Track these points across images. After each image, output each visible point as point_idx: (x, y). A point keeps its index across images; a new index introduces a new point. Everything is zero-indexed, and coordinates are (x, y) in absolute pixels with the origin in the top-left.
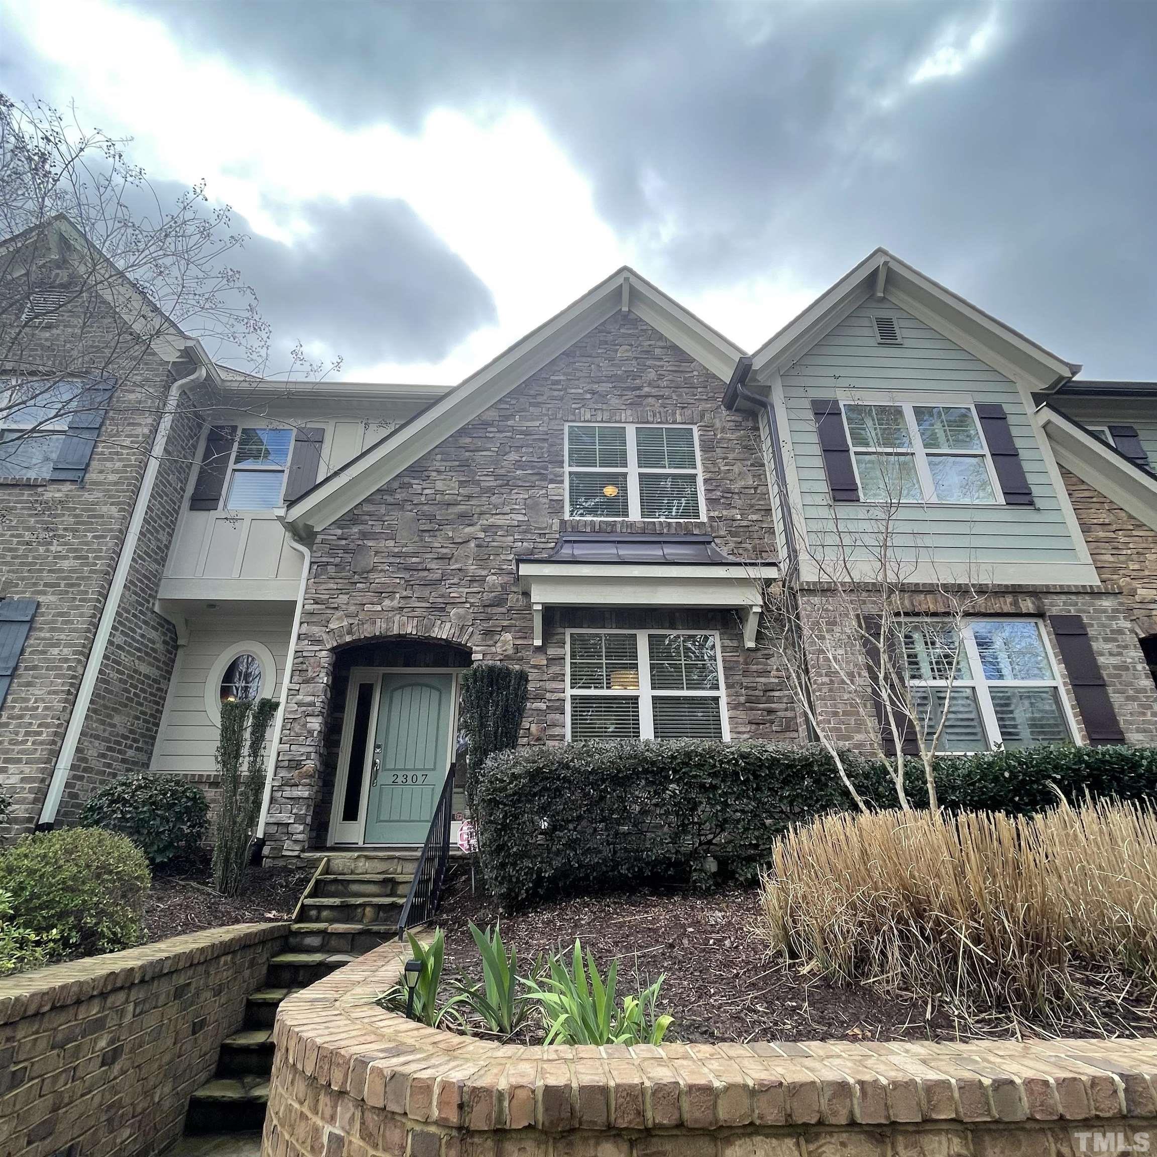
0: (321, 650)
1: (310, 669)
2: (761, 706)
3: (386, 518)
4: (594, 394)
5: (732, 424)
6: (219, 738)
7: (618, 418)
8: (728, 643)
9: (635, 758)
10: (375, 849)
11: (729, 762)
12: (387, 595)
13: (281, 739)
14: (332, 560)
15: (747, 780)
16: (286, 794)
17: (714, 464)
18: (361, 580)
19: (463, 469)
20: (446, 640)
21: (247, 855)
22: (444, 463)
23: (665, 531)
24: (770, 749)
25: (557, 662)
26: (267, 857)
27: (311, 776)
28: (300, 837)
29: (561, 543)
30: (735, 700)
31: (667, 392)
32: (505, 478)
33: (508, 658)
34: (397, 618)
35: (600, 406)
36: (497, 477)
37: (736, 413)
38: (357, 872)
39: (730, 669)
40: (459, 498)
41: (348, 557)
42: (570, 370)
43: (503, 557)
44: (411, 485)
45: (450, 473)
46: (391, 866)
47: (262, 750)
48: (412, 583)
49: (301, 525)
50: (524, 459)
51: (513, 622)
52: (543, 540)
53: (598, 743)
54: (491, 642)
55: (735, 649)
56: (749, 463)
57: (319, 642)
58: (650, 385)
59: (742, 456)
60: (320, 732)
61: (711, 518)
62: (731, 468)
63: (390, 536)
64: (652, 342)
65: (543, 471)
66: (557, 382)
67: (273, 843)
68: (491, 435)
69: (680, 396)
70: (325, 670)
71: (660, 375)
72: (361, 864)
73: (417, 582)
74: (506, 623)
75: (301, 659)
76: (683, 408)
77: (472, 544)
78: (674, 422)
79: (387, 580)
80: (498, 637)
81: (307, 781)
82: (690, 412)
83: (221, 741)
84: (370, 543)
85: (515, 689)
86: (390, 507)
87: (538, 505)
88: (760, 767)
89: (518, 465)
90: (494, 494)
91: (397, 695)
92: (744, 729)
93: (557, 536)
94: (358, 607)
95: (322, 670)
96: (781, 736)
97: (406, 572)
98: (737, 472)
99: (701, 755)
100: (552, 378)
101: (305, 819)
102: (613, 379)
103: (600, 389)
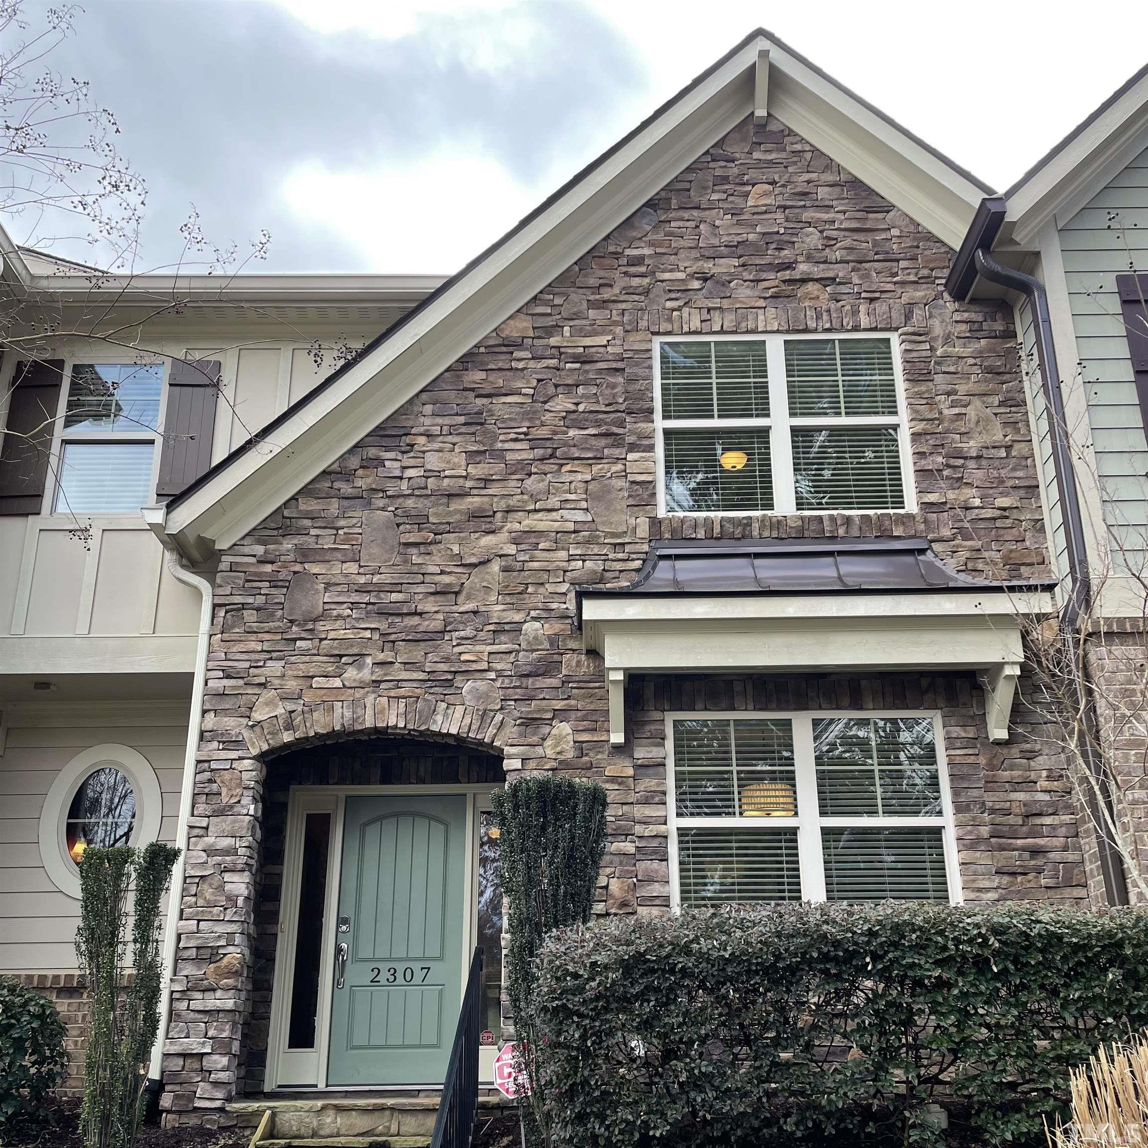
0: (241, 758)
1: (224, 791)
2: (1020, 842)
3: (342, 523)
4: (705, 280)
5: (964, 327)
6: (79, 911)
7: (751, 325)
8: (957, 731)
9: (805, 936)
10: (347, 1094)
11: (971, 941)
12: (351, 660)
13: (182, 911)
14: (250, 600)
15: (1004, 971)
16: (196, 1005)
17: (931, 403)
18: (304, 635)
19: (472, 429)
20: (456, 737)
21: (140, 1105)
22: (439, 420)
23: (841, 532)
24: (1045, 918)
25: (651, 771)
26: (168, 1112)
27: (236, 974)
28: (223, 1076)
29: (651, 561)
30: (970, 832)
31: (841, 271)
32: (548, 444)
33: (565, 765)
34: (370, 700)
35: (716, 303)
36: (535, 443)
37: (972, 307)
38: (322, 1133)
39: (962, 777)
40: (469, 484)
41: (279, 595)
42: (660, 236)
43: (550, 588)
44: (381, 462)
45: (450, 439)
46: (380, 1123)
47: (156, 933)
48: (392, 637)
49: (191, 537)
50: (581, 408)
51: (573, 702)
52: (621, 556)
53: (738, 911)
54: (535, 739)
55: (971, 742)
56: (996, 400)
57: (237, 743)
58: (809, 258)
59: (983, 388)
60: (247, 898)
61: (927, 506)
62: (963, 410)
63: (350, 555)
64: (813, 176)
65: (615, 430)
66: (638, 261)
67: (177, 1088)
68: (521, 365)
69: (866, 276)
70: (251, 793)
71: (829, 238)
72: (329, 1120)
73: (403, 636)
74: (559, 705)
75: (207, 775)
76: (872, 300)
77: (495, 567)
78: (856, 329)
79: (350, 634)
80: (546, 730)
81: (230, 982)
82: (885, 308)
83: (85, 918)
84: (315, 569)
85: (586, 820)
86: (346, 503)
87: (609, 492)
88: (1026, 948)
89: (571, 418)
90: (530, 475)
91: (372, 832)
92: (987, 884)
93: (646, 548)
94: (300, 681)
95: (246, 793)
96: (1056, 895)
97: (383, 618)
98: (974, 419)
99: (921, 929)
100: (628, 252)
101: (230, 1044)
102: (740, 251)
103: (714, 270)
